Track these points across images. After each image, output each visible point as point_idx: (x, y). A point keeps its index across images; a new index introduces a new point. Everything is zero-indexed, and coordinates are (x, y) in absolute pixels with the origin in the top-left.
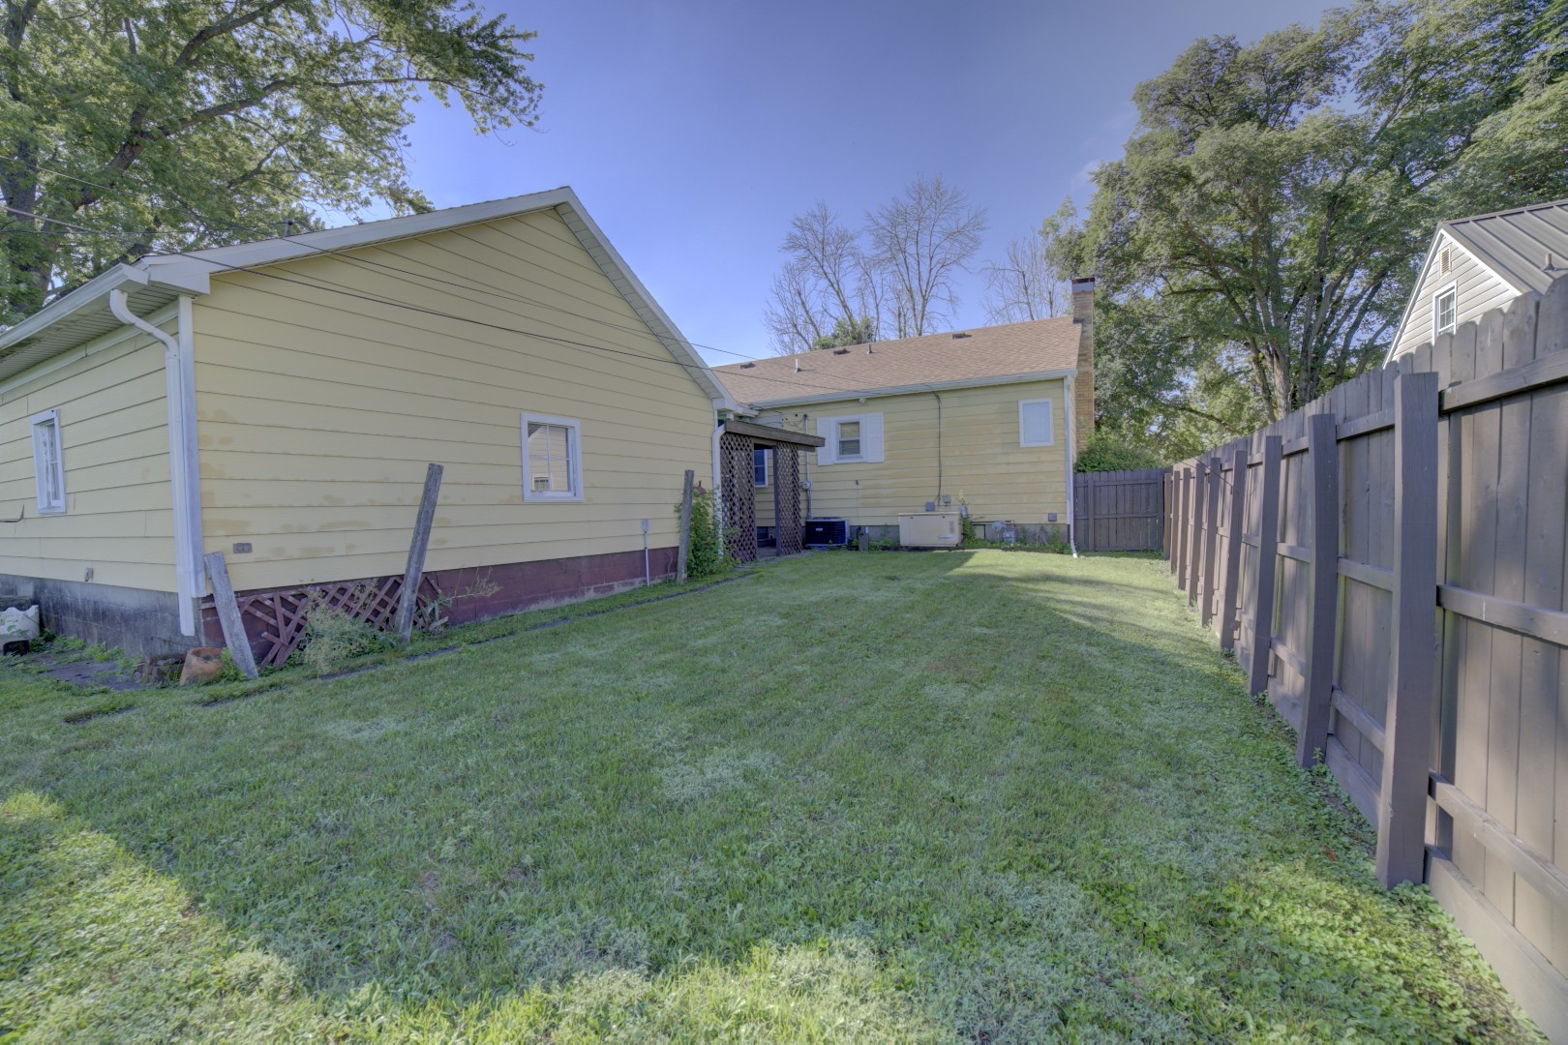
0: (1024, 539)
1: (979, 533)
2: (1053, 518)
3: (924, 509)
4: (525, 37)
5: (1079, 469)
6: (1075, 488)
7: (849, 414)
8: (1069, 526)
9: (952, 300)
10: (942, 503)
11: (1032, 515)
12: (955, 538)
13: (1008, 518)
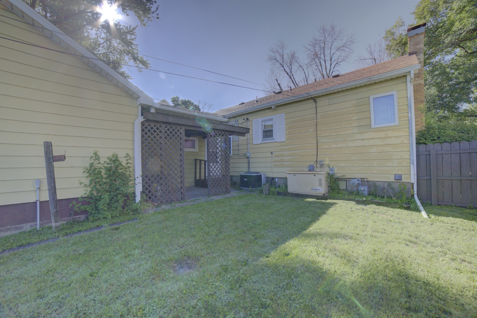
0: (375, 194)
1: (342, 185)
2: (398, 178)
3: (307, 169)
6: (418, 156)
7: (267, 115)
8: (413, 184)
10: (318, 166)
11: (382, 175)
12: (322, 190)
13: (363, 176)
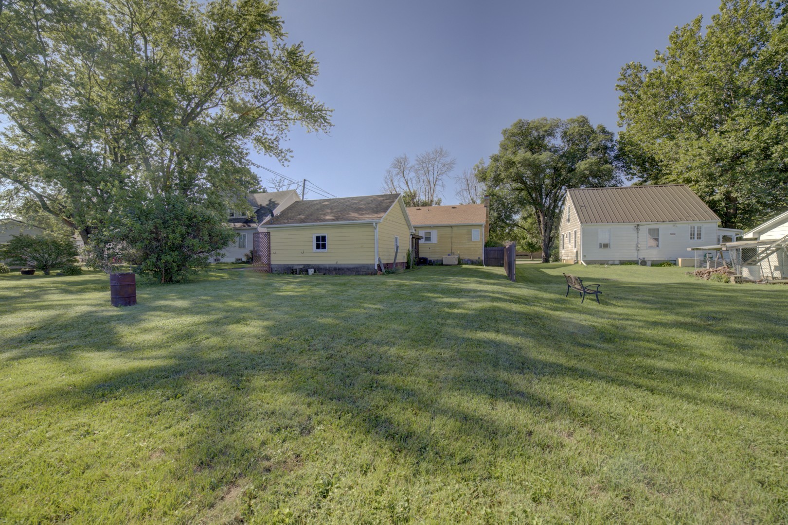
0: (473, 263)
1: (463, 261)
2: (479, 258)
3: (448, 255)
4: (331, 111)
5: (486, 246)
6: (484, 251)
7: (428, 231)
8: (483, 260)
9: (443, 186)
10: (452, 254)
11: (474, 258)
12: (457, 263)
13: (469, 259)
